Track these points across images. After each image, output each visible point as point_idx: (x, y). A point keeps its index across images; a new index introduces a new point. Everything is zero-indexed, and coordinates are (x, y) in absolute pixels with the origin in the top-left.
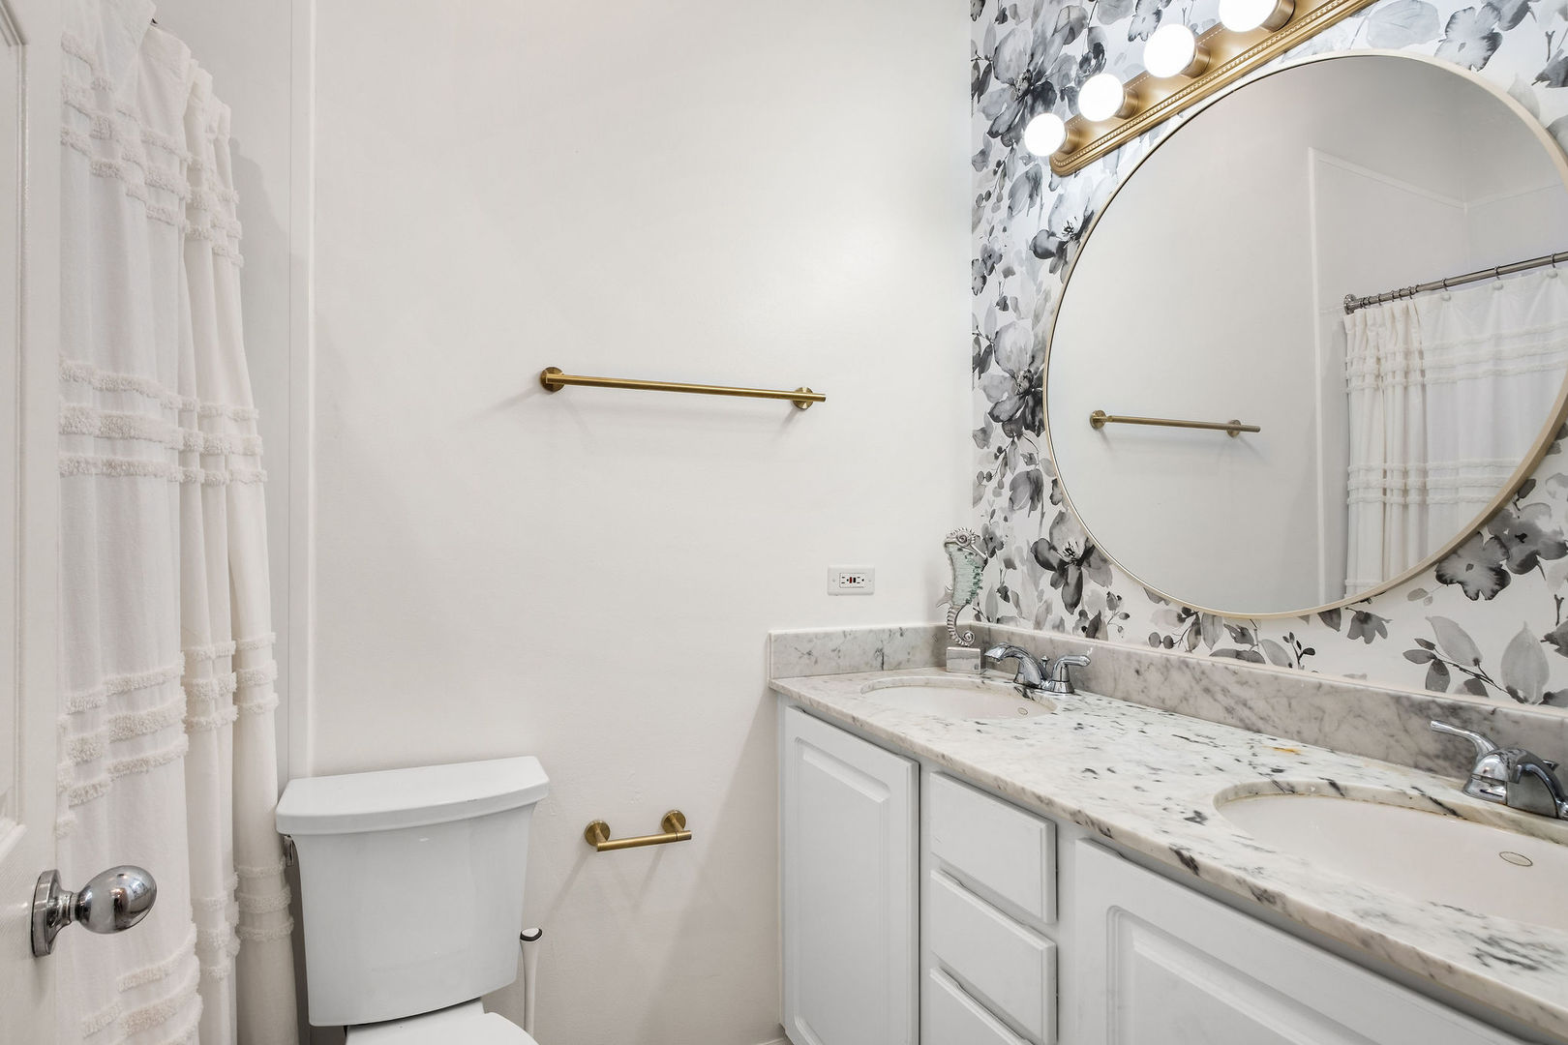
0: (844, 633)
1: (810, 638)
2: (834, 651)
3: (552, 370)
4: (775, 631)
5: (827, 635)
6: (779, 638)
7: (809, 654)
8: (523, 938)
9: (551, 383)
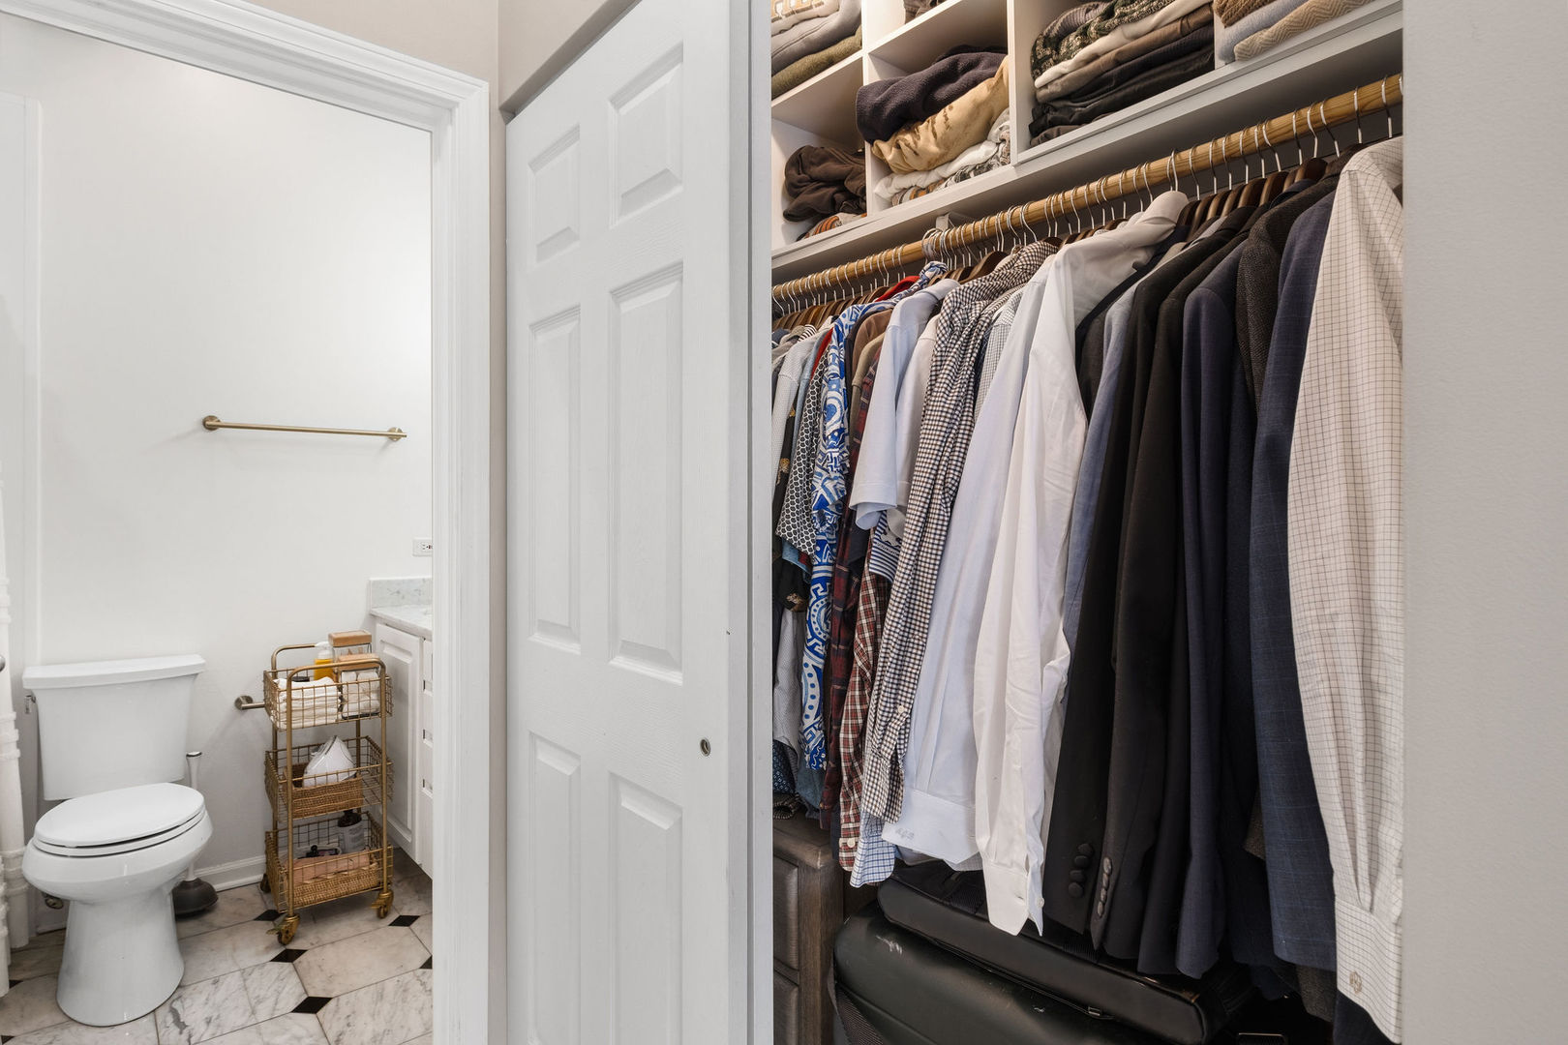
0: (424, 580)
1: (399, 583)
2: (416, 590)
3: (212, 418)
4: (372, 579)
5: (411, 581)
6: (375, 583)
7: (398, 592)
8: (188, 756)
9: (210, 425)
